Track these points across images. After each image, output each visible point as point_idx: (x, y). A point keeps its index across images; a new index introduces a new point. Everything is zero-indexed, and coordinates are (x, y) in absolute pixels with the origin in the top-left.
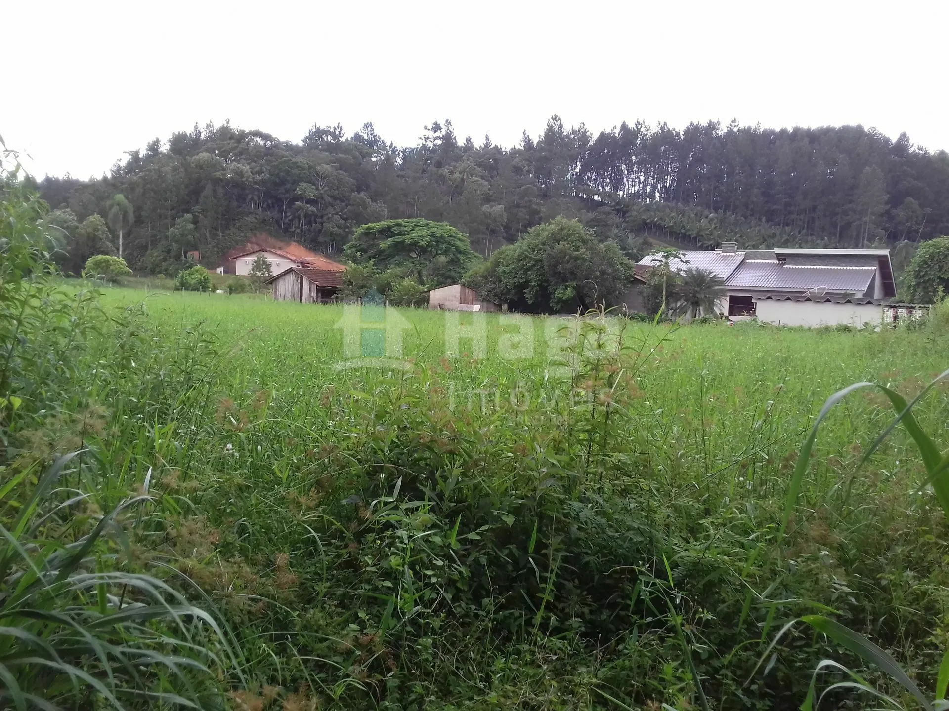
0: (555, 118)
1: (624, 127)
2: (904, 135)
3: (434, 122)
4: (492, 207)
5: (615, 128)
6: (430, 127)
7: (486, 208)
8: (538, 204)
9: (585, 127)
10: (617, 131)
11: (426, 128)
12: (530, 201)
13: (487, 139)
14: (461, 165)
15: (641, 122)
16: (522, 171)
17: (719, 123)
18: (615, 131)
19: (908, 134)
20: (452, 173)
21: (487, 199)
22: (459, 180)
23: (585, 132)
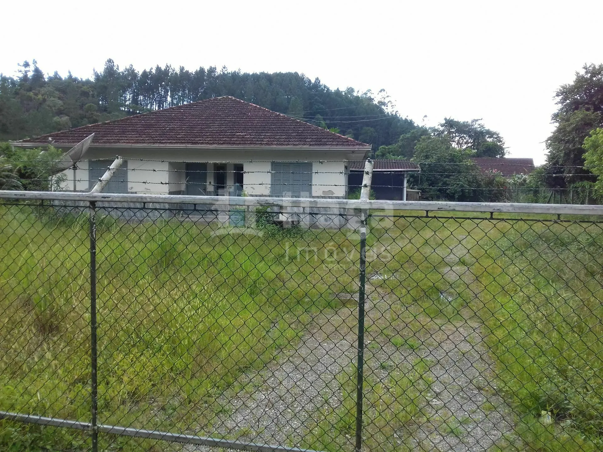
0: (110, 61)
1: (158, 69)
2: (317, 79)
3: (25, 61)
4: (61, 118)
5: (152, 69)
6: (22, 64)
7: (56, 119)
8: (98, 116)
9: (133, 67)
10: (154, 71)
11: (19, 64)
12: (92, 114)
13: (70, 73)
14: (43, 90)
15: (169, 66)
16: (89, 94)
17: (215, 68)
18: (152, 70)
19: (319, 79)
20: (36, 94)
21: (60, 113)
22: (41, 99)
23: (134, 70)
